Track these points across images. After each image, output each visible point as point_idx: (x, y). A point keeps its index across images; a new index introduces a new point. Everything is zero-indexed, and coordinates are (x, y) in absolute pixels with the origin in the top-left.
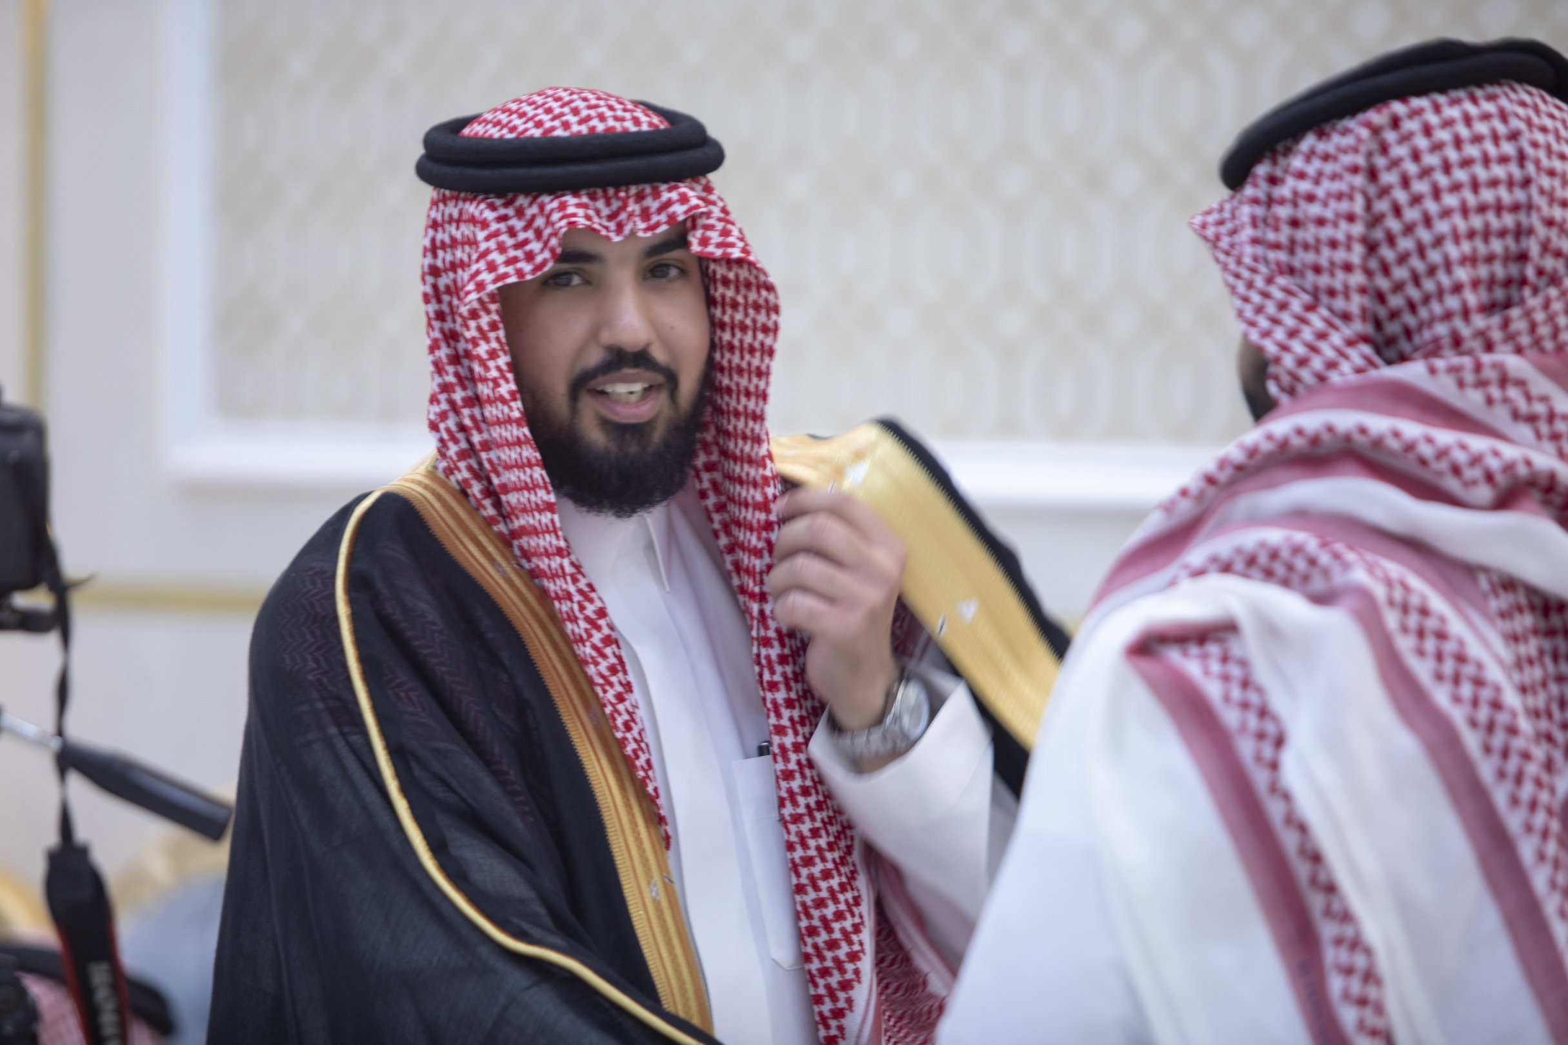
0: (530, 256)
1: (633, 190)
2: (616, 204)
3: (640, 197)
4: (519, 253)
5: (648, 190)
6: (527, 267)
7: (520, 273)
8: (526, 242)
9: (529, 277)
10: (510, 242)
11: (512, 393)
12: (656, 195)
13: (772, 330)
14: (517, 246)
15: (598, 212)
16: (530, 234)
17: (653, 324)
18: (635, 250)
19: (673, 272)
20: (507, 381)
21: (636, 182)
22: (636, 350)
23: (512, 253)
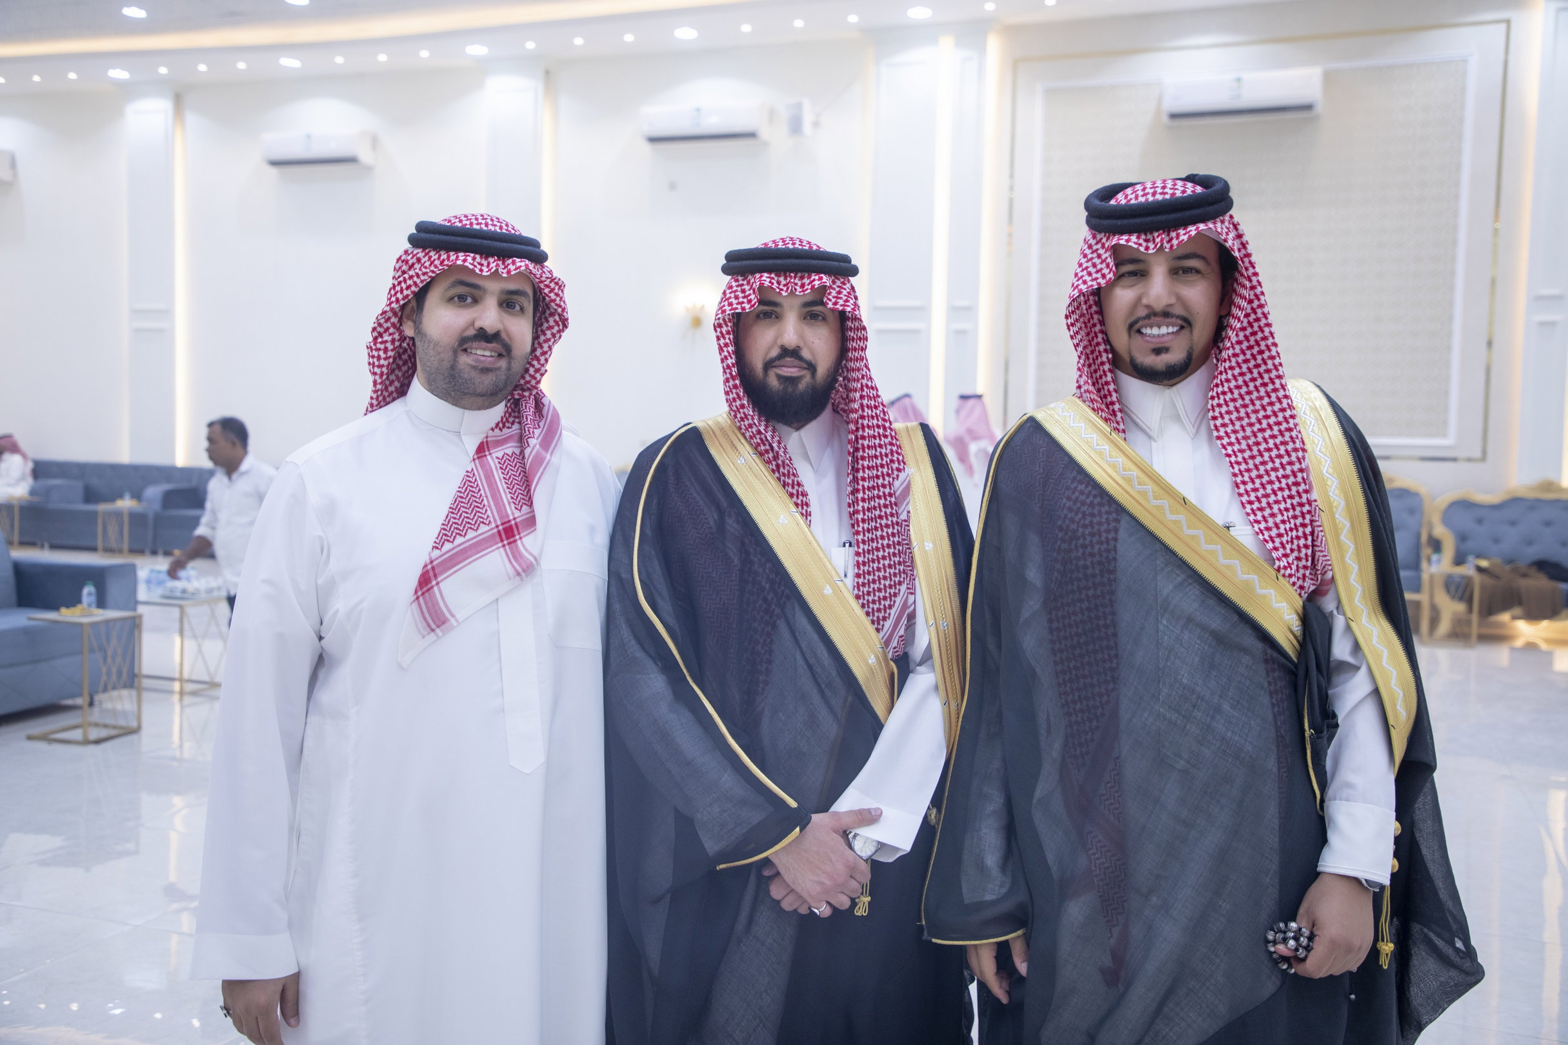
0: (749, 301)
1: (799, 275)
2: (788, 279)
3: (802, 278)
4: (745, 300)
5: (806, 275)
6: (747, 306)
7: (743, 309)
8: (750, 295)
9: (747, 311)
10: (741, 295)
11: (733, 364)
12: (809, 277)
13: (863, 349)
14: (744, 297)
15: (779, 283)
16: (751, 292)
17: (801, 336)
18: (797, 303)
19: (820, 318)
20: (731, 358)
21: (802, 271)
22: (792, 348)
23: (741, 300)
